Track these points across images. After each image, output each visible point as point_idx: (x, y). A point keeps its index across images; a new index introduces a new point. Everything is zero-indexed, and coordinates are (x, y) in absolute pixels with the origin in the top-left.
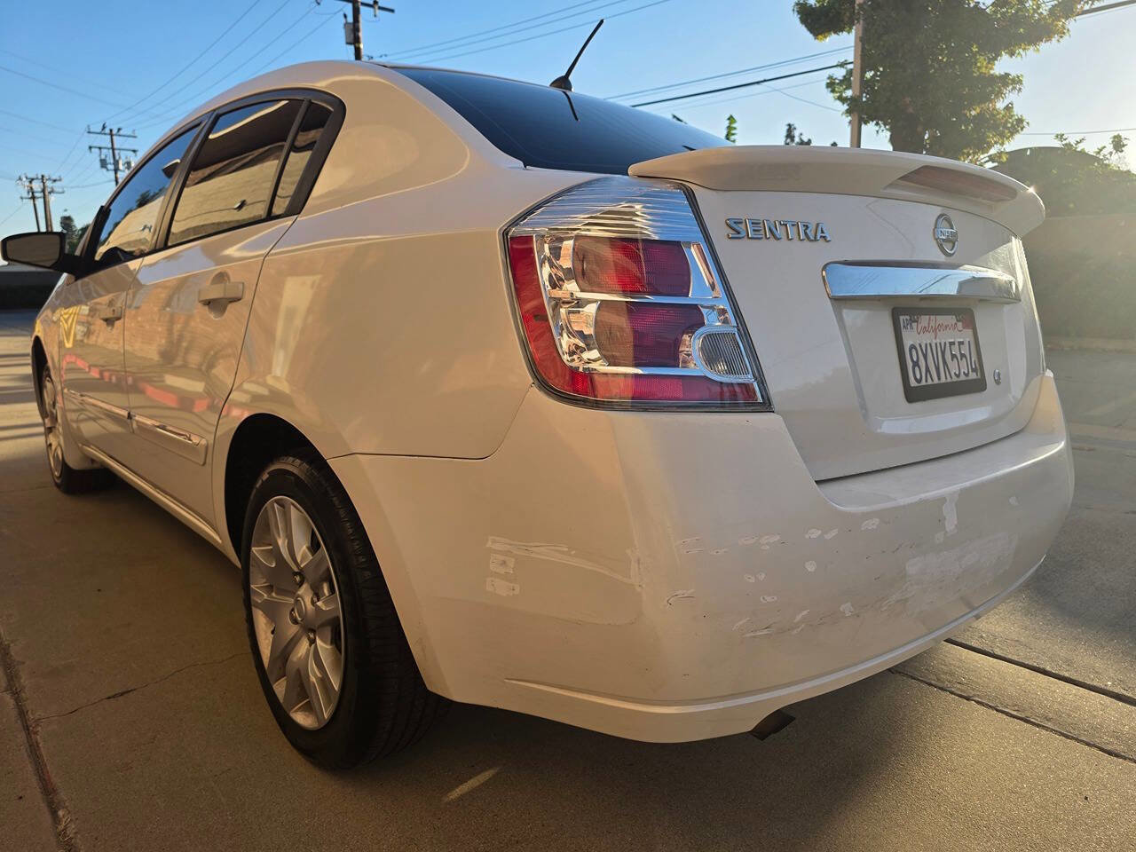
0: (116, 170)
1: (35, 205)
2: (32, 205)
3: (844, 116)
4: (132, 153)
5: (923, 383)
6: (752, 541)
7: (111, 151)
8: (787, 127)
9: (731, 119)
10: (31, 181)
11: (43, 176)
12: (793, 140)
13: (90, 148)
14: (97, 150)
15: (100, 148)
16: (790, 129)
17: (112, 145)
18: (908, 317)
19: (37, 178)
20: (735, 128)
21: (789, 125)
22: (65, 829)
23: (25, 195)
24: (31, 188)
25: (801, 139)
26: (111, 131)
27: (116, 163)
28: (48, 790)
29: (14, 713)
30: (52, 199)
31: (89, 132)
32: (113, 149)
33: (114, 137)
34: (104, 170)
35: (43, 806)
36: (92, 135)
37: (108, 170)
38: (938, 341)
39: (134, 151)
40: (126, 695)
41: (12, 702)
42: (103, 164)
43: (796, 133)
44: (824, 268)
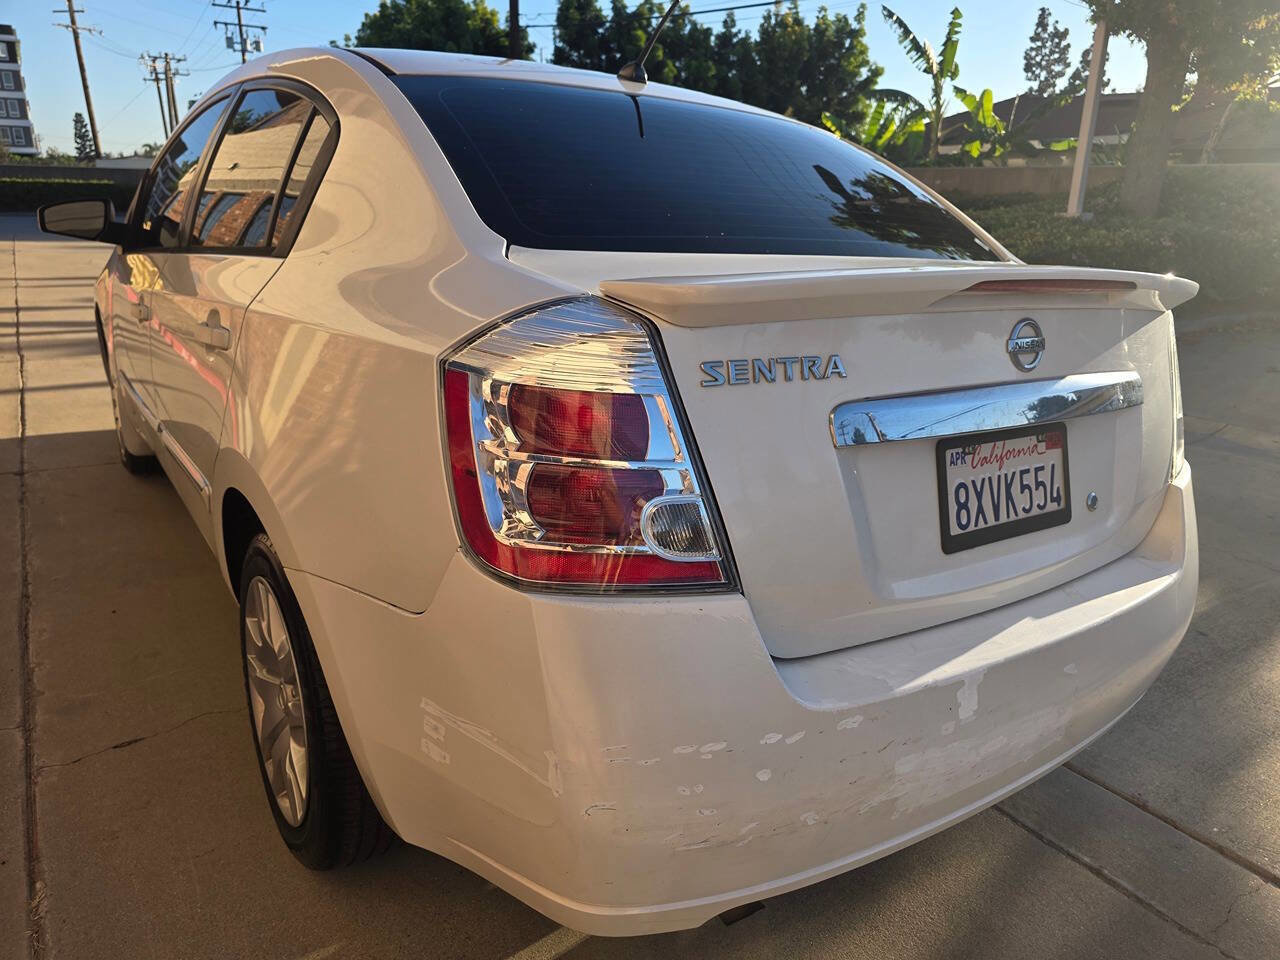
0: (244, 51)
1: (158, 88)
2: (156, 87)
3: (1089, 23)
4: (260, 30)
5: (972, 528)
6: (690, 750)
7: (238, 27)
8: (1040, 12)
9: (956, 13)
10: (154, 59)
11: (166, 55)
12: (1045, 30)
13: (216, 23)
14: (223, 26)
15: (226, 24)
16: (1044, 14)
17: (239, 20)
18: (960, 450)
19: (161, 57)
20: (960, 25)
21: (1043, 10)
22: (37, 906)
23: (148, 76)
24: (155, 69)
25: (1055, 28)
26: (238, 3)
27: (243, 42)
28: (32, 856)
29: (20, 756)
30: (177, 81)
31: (214, 5)
32: (240, 25)
33: (241, 11)
34: (231, 50)
35: (23, 874)
36: (216, 7)
37: (235, 51)
38: (1003, 471)
39: (263, 28)
40: (133, 745)
41: (21, 742)
42: (230, 43)
43: (1051, 21)
44: (834, 410)
